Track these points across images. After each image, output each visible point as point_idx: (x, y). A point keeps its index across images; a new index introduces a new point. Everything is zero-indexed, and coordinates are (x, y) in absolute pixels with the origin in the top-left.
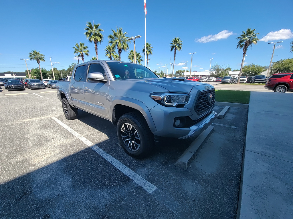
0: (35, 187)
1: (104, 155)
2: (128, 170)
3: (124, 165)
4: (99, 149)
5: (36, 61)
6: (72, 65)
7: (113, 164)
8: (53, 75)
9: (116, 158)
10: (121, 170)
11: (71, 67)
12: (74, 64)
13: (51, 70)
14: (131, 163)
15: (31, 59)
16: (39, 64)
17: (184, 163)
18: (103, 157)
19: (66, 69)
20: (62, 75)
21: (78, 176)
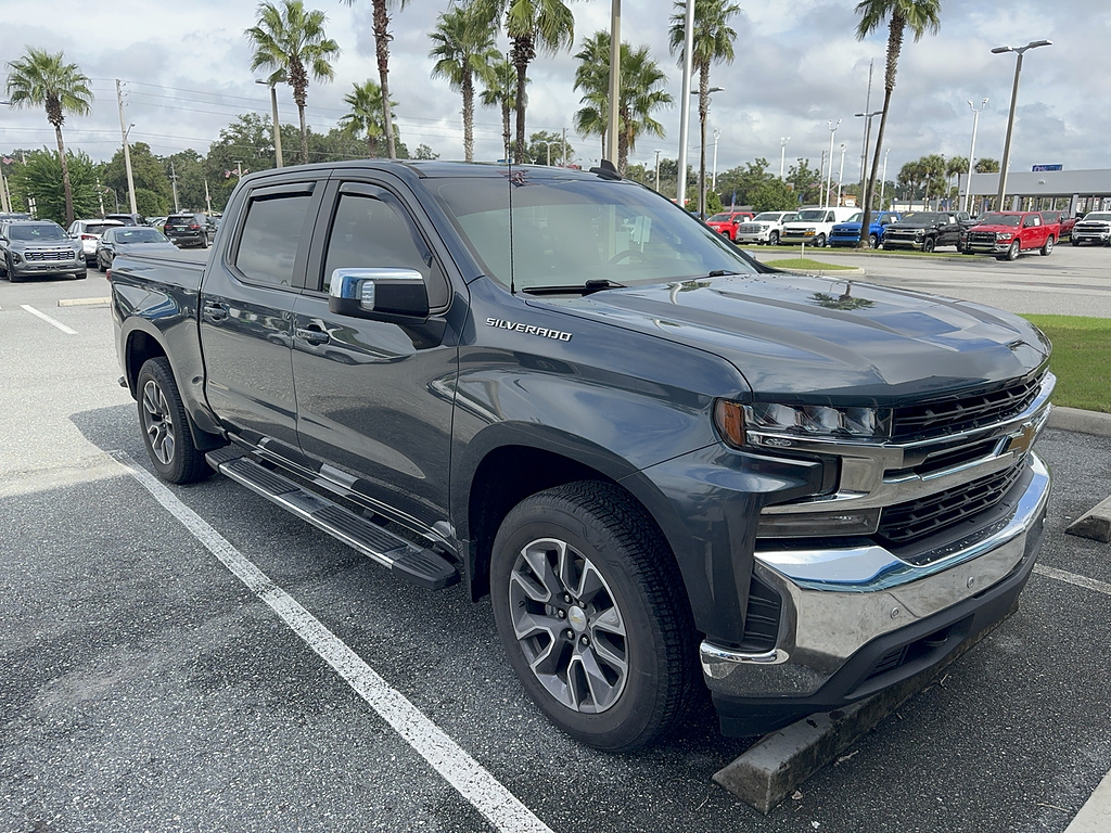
0: (78, 804)
1: (374, 693)
2: (479, 776)
3: (464, 752)
4: (355, 663)
5: (41, 109)
6: (235, 126)
7: (413, 744)
8: (127, 189)
9: (430, 714)
10: (445, 775)
11: (231, 142)
12: (249, 122)
13: (120, 158)
14: (502, 749)
15: (19, 96)
16: (58, 129)
17: (758, 777)
18: (371, 703)
19: (204, 152)
20: (178, 187)
21: (254, 778)
